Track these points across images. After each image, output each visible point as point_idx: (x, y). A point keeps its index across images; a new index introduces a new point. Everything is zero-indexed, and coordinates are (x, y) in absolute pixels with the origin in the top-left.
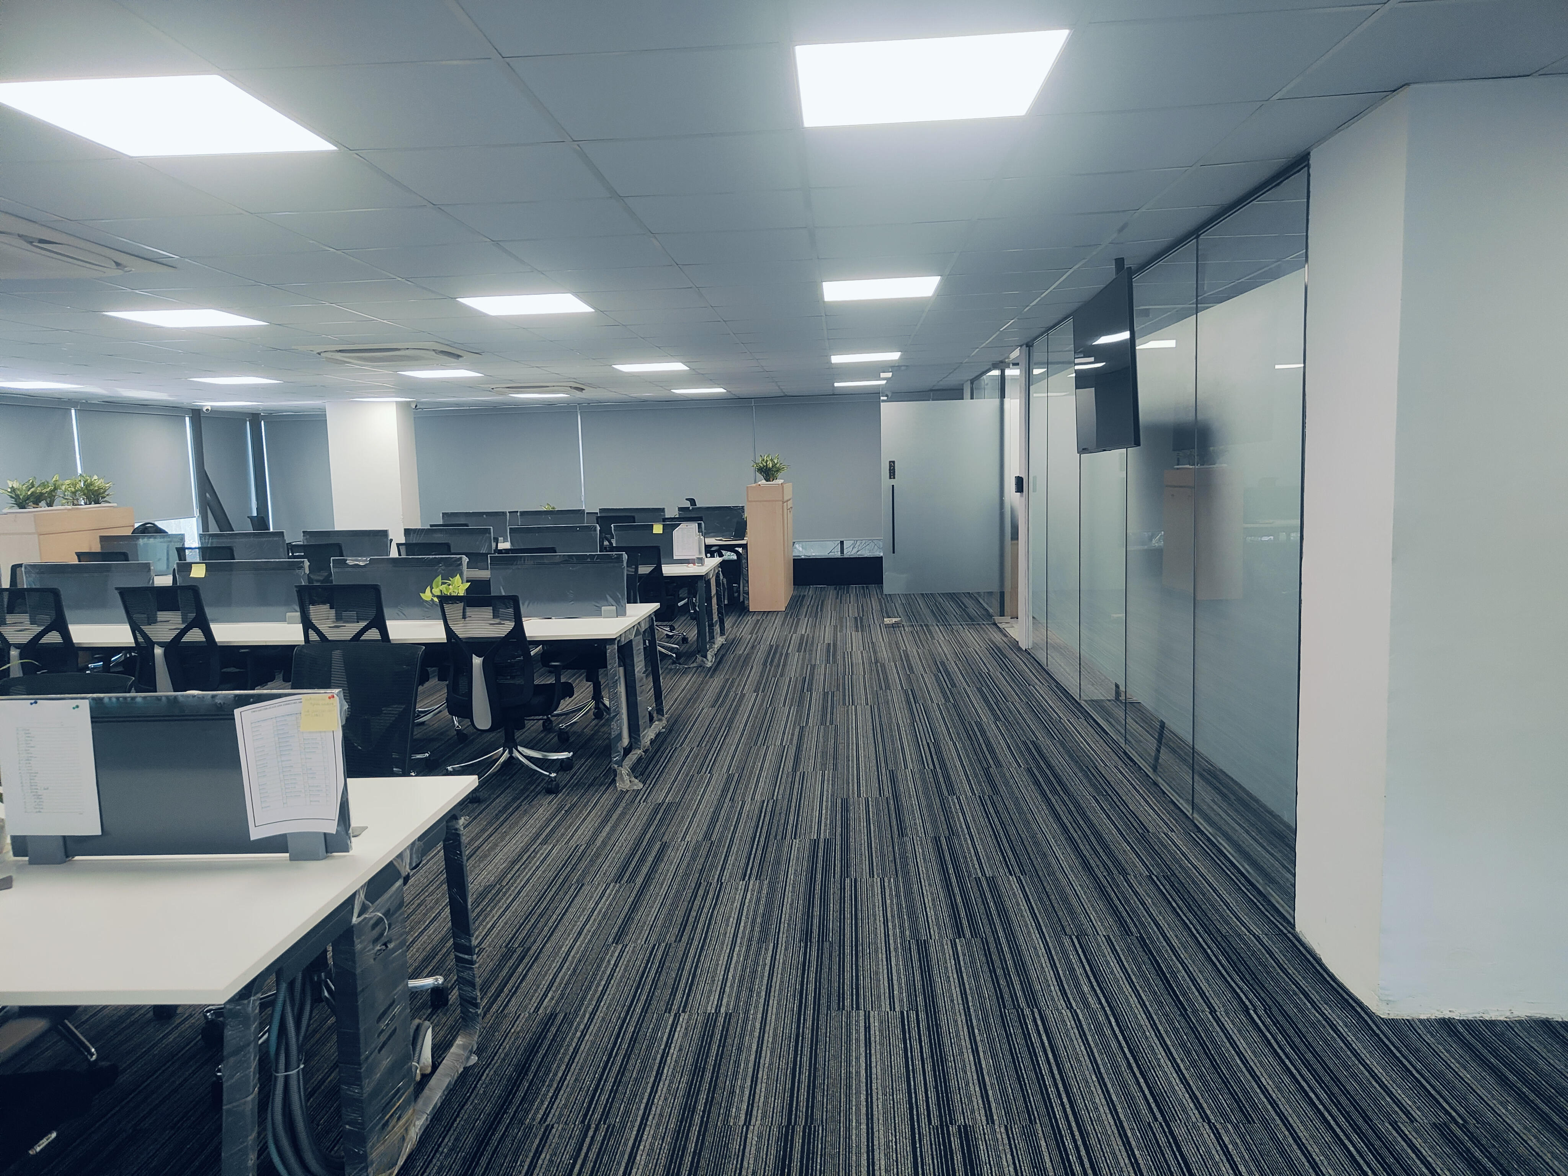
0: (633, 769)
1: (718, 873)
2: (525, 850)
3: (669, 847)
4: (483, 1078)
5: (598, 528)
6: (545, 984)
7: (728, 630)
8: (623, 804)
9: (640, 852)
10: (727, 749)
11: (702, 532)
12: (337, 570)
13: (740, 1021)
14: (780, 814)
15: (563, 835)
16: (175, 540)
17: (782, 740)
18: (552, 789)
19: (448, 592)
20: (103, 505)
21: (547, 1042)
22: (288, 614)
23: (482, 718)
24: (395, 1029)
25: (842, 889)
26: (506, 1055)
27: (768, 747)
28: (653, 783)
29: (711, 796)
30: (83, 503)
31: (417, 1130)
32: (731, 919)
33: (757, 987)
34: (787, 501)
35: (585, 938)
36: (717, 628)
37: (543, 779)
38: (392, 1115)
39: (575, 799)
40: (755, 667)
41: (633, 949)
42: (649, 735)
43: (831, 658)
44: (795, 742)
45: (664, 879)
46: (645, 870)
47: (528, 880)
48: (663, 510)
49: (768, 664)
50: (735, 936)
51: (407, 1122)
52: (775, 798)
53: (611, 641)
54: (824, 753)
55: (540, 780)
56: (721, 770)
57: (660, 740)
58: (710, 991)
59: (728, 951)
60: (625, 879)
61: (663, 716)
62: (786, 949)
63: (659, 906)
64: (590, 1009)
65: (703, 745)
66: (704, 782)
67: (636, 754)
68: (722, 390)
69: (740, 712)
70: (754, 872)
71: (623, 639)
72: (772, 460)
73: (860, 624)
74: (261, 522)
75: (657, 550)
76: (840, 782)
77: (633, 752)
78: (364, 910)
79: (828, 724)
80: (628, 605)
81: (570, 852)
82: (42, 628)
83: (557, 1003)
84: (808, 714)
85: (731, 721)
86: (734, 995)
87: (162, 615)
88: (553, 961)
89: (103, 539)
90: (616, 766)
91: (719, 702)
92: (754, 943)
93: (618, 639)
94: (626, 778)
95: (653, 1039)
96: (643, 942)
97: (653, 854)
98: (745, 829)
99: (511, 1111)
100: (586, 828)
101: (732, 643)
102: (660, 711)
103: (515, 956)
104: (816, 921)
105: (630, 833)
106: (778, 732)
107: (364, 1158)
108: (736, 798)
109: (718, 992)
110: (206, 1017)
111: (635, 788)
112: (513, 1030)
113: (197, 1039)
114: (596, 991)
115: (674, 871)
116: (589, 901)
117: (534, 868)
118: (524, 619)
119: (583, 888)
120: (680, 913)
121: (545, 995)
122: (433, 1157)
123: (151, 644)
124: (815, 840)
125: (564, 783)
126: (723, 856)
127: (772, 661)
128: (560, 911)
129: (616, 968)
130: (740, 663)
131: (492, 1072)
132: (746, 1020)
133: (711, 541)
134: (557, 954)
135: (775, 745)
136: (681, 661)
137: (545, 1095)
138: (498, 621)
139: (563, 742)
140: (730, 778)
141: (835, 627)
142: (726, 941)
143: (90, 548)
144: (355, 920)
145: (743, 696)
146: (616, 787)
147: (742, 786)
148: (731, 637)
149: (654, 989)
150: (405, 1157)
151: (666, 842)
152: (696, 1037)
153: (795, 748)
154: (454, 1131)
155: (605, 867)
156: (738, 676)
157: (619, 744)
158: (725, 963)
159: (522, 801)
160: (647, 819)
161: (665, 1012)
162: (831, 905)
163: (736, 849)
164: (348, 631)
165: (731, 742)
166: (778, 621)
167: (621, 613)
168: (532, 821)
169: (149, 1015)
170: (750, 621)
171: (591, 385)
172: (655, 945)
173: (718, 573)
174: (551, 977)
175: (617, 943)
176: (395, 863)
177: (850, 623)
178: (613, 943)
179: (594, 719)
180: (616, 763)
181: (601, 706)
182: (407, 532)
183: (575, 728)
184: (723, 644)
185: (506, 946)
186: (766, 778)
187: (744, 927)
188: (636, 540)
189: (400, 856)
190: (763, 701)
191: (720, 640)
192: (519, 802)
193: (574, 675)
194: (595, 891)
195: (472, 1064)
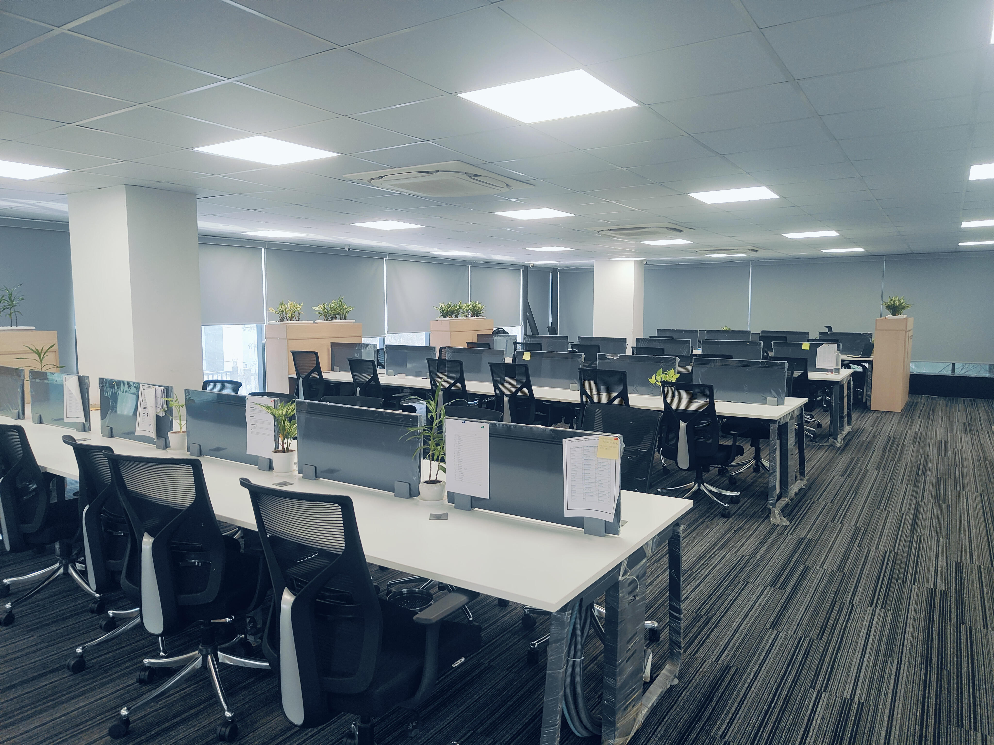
0: (783, 510)
1: (850, 597)
2: (708, 551)
3: (810, 570)
4: (683, 695)
5: (762, 344)
6: (722, 644)
7: (853, 421)
8: (775, 533)
9: (788, 569)
10: (855, 508)
11: (840, 350)
12: (600, 361)
13: (870, 711)
14: (901, 563)
15: (733, 546)
16: (513, 338)
17: (901, 508)
18: (725, 515)
19: (665, 379)
20: (480, 317)
21: (724, 684)
22: (571, 385)
23: (683, 461)
24: (636, 650)
25: (958, 631)
26: (697, 685)
27: (888, 512)
28: (797, 523)
29: (843, 540)
30: (470, 316)
31: (642, 716)
32: (862, 633)
33: (884, 689)
34: (909, 331)
35: (750, 620)
36: (846, 419)
37: (719, 507)
38: (630, 703)
39: (741, 524)
40: (876, 451)
41: (785, 637)
42: (794, 489)
43: (943, 452)
44: (912, 511)
45: (808, 592)
46: (792, 583)
47: (710, 572)
48: (807, 333)
49: (887, 450)
50: (865, 646)
51: (638, 709)
52: (896, 551)
53: (774, 421)
54: (938, 524)
55: (717, 507)
56: (850, 523)
57: (802, 494)
58: (846, 682)
59: (859, 656)
60: (778, 586)
61: (804, 477)
62: (909, 667)
63: (804, 610)
64: (755, 670)
65: (835, 502)
66: (836, 529)
67: (784, 501)
68: (861, 249)
69: (864, 483)
70: (880, 602)
71: (782, 421)
72: (899, 300)
73: (968, 428)
74: (553, 330)
75: (805, 360)
76: (954, 549)
77: (782, 499)
78: (625, 573)
79: (941, 502)
80: (786, 398)
81: (738, 559)
82: (453, 381)
83: (731, 660)
84: (923, 493)
85: (858, 488)
86: (865, 690)
87: (507, 379)
88: (728, 630)
89: (479, 336)
90: (771, 507)
91: (847, 473)
92: (881, 655)
93: (779, 421)
94: (778, 516)
95: (801, 705)
96: (792, 633)
97: (799, 572)
98: (872, 570)
99: (701, 723)
100: (749, 545)
101: (857, 432)
102: (802, 473)
103: (702, 620)
104: (935, 652)
105: (780, 554)
106: (897, 502)
107: (613, 724)
108: (863, 546)
109: (852, 684)
110: (525, 611)
111: (784, 524)
112: (701, 670)
113: (519, 623)
114: (758, 659)
115: (815, 588)
116: (753, 594)
117: (714, 565)
118: (715, 400)
119: (748, 585)
120: (820, 619)
121: (723, 652)
122: (651, 737)
123: (503, 395)
124: (932, 589)
125: (732, 512)
126: (854, 585)
127: (890, 449)
128: (732, 597)
129: (773, 646)
130: (864, 447)
131: (688, 693)
132: (876, 711)
133: (845, 357)
134: (731, 626)
135: (894, 511)
136: (817, 440)
137: (724, 720)
138: (695, 400)
139: (732, 484)
140: (857, 530)
141: (946, 429)
142: (858, 649)
143: (473, 341)
144: (620, 578)
145: (866, 471)
146: (770, 520)
147: (868, 537)
148: (856, 427)
149: (802, 668)
150: (635, 731)
151: (808, 567)
152: (835, 712)
153: (912, 517)
154: (664, 724)
155: (763, 574)
156: (862, 457)
157: (774, 492)
158: (857, 664)
159: (705, 519)
160: (793, 548)
161: (810, 687)
162: (949, 643)
163: (864, 582)
164: (604, 398)
165: (857, 503)
166: (895, 420)
167: (781, 402)
168: (712, 533)
169: (495, 602)
170: (871, 417)
171: (763, 248)
172: (801, 638)
173: (850, 381)
174: (726, 641)
175: (773, 629)
176: (644, 547)
177: (959, 427)
178: (770, 628)
179: (753, 472)
180: (771, 504)
181: (760, 464)
182: (638, 340)
183: (740, 476)
184: (849, 432)
185: (696, 613)
186: (888, 535)
187: (873, 642)
188: (791, 353)
189: (647, 543)
190: (884, 476)
191: (847, 429)
192: (703, 519)
193: (744, 441)
194: (757, 589)
195: (675, 684)
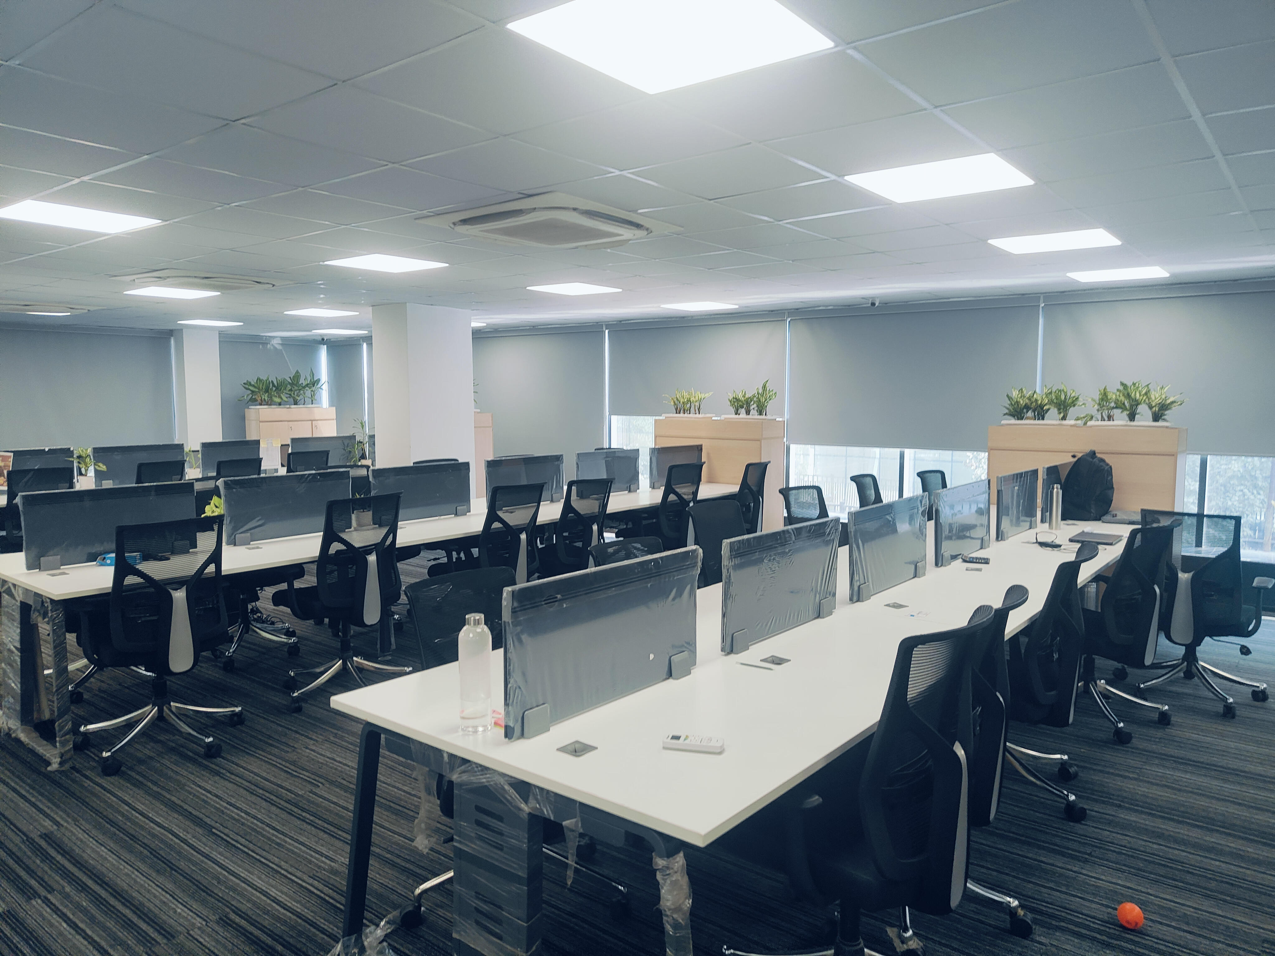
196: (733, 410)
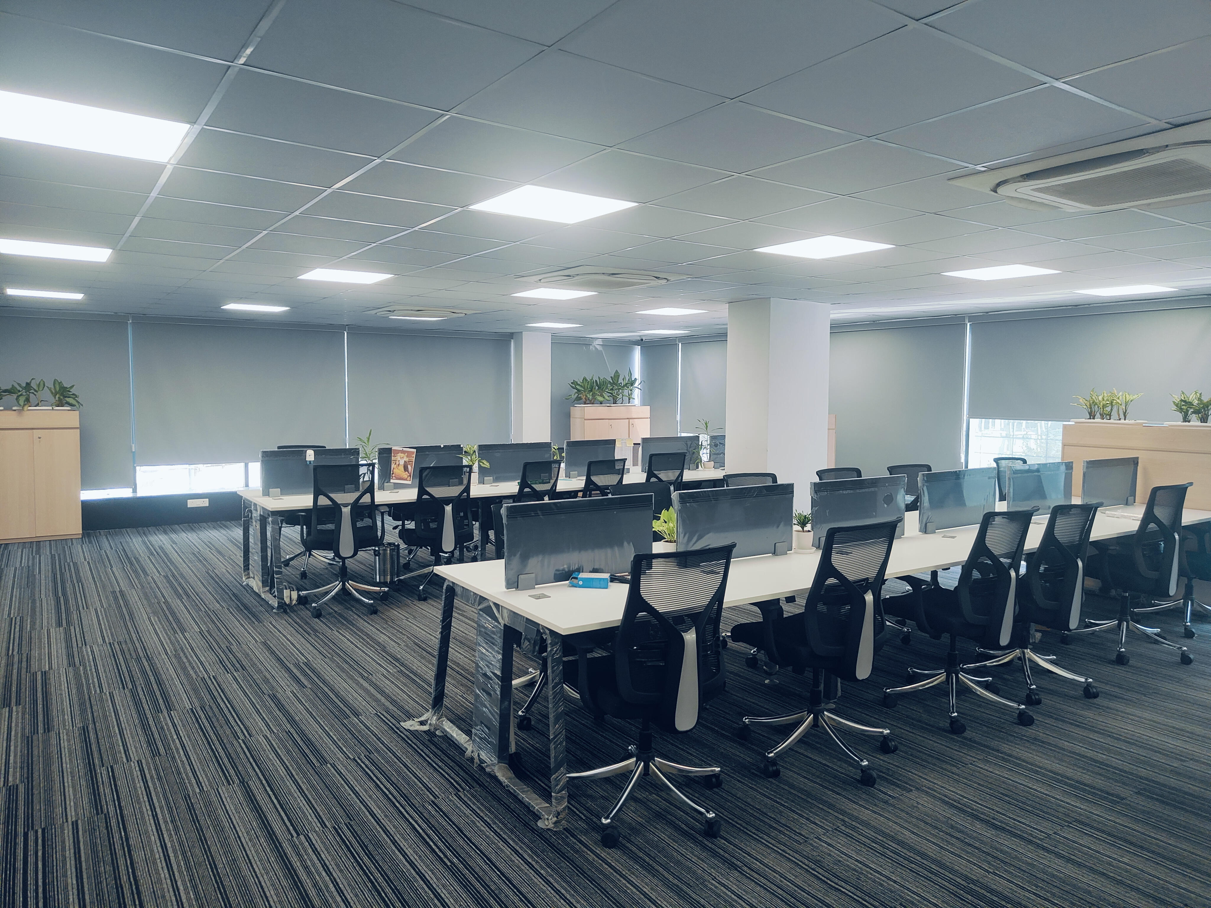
196: (1180, 416)
